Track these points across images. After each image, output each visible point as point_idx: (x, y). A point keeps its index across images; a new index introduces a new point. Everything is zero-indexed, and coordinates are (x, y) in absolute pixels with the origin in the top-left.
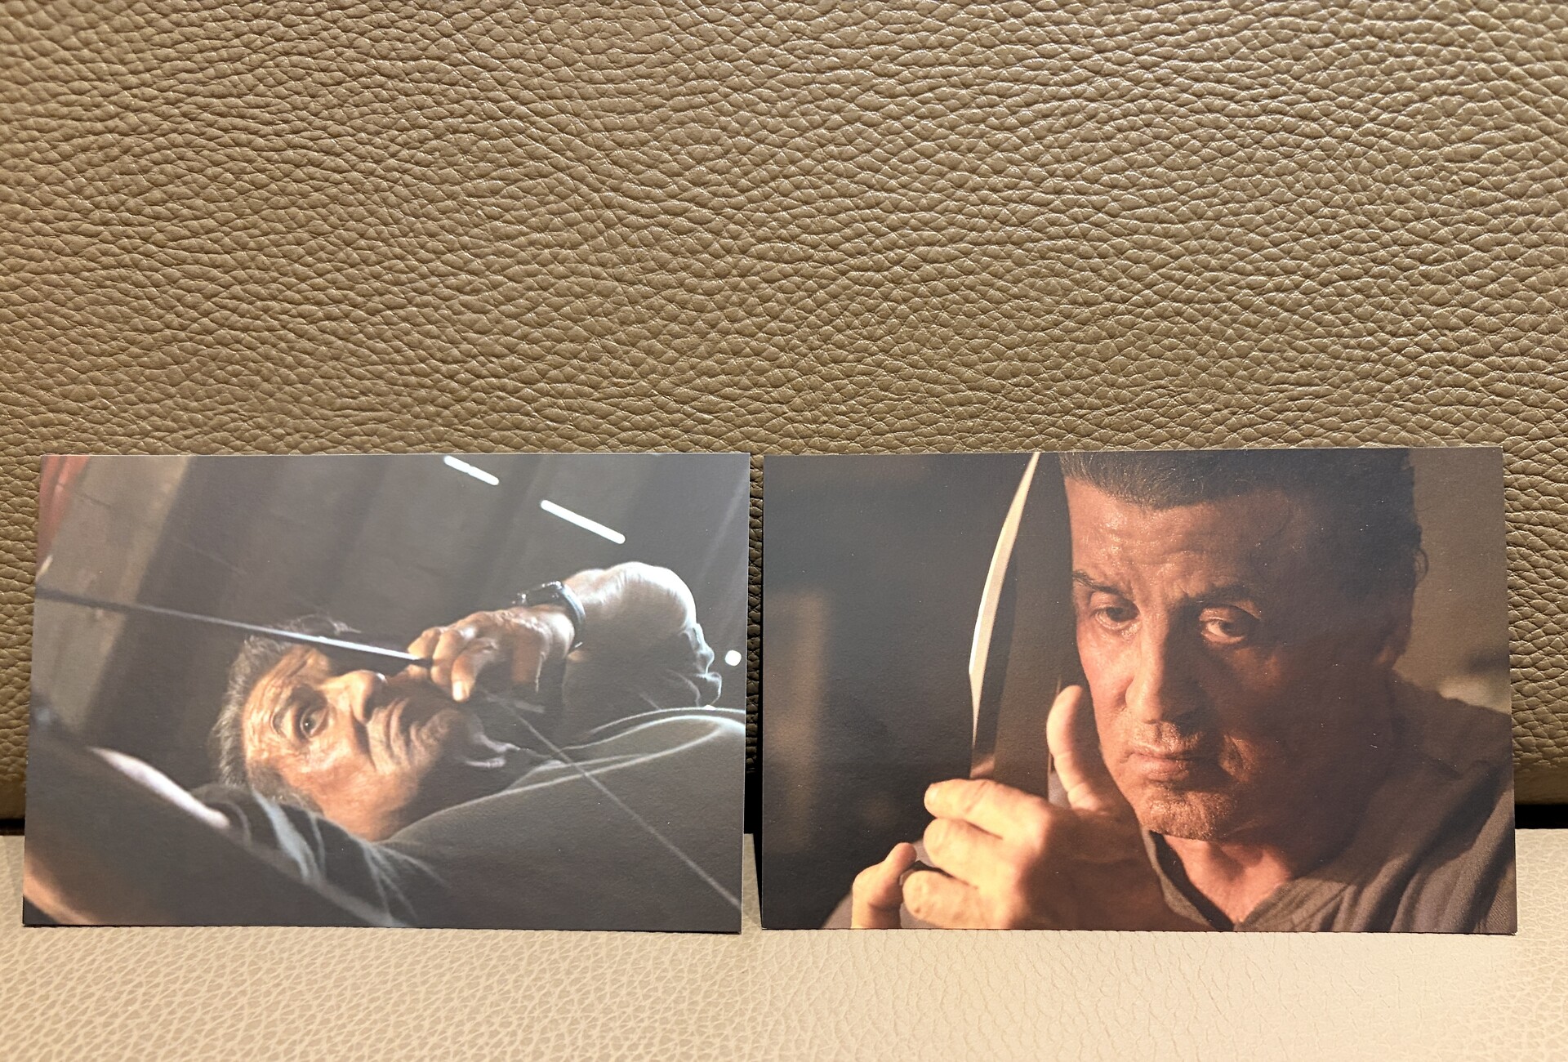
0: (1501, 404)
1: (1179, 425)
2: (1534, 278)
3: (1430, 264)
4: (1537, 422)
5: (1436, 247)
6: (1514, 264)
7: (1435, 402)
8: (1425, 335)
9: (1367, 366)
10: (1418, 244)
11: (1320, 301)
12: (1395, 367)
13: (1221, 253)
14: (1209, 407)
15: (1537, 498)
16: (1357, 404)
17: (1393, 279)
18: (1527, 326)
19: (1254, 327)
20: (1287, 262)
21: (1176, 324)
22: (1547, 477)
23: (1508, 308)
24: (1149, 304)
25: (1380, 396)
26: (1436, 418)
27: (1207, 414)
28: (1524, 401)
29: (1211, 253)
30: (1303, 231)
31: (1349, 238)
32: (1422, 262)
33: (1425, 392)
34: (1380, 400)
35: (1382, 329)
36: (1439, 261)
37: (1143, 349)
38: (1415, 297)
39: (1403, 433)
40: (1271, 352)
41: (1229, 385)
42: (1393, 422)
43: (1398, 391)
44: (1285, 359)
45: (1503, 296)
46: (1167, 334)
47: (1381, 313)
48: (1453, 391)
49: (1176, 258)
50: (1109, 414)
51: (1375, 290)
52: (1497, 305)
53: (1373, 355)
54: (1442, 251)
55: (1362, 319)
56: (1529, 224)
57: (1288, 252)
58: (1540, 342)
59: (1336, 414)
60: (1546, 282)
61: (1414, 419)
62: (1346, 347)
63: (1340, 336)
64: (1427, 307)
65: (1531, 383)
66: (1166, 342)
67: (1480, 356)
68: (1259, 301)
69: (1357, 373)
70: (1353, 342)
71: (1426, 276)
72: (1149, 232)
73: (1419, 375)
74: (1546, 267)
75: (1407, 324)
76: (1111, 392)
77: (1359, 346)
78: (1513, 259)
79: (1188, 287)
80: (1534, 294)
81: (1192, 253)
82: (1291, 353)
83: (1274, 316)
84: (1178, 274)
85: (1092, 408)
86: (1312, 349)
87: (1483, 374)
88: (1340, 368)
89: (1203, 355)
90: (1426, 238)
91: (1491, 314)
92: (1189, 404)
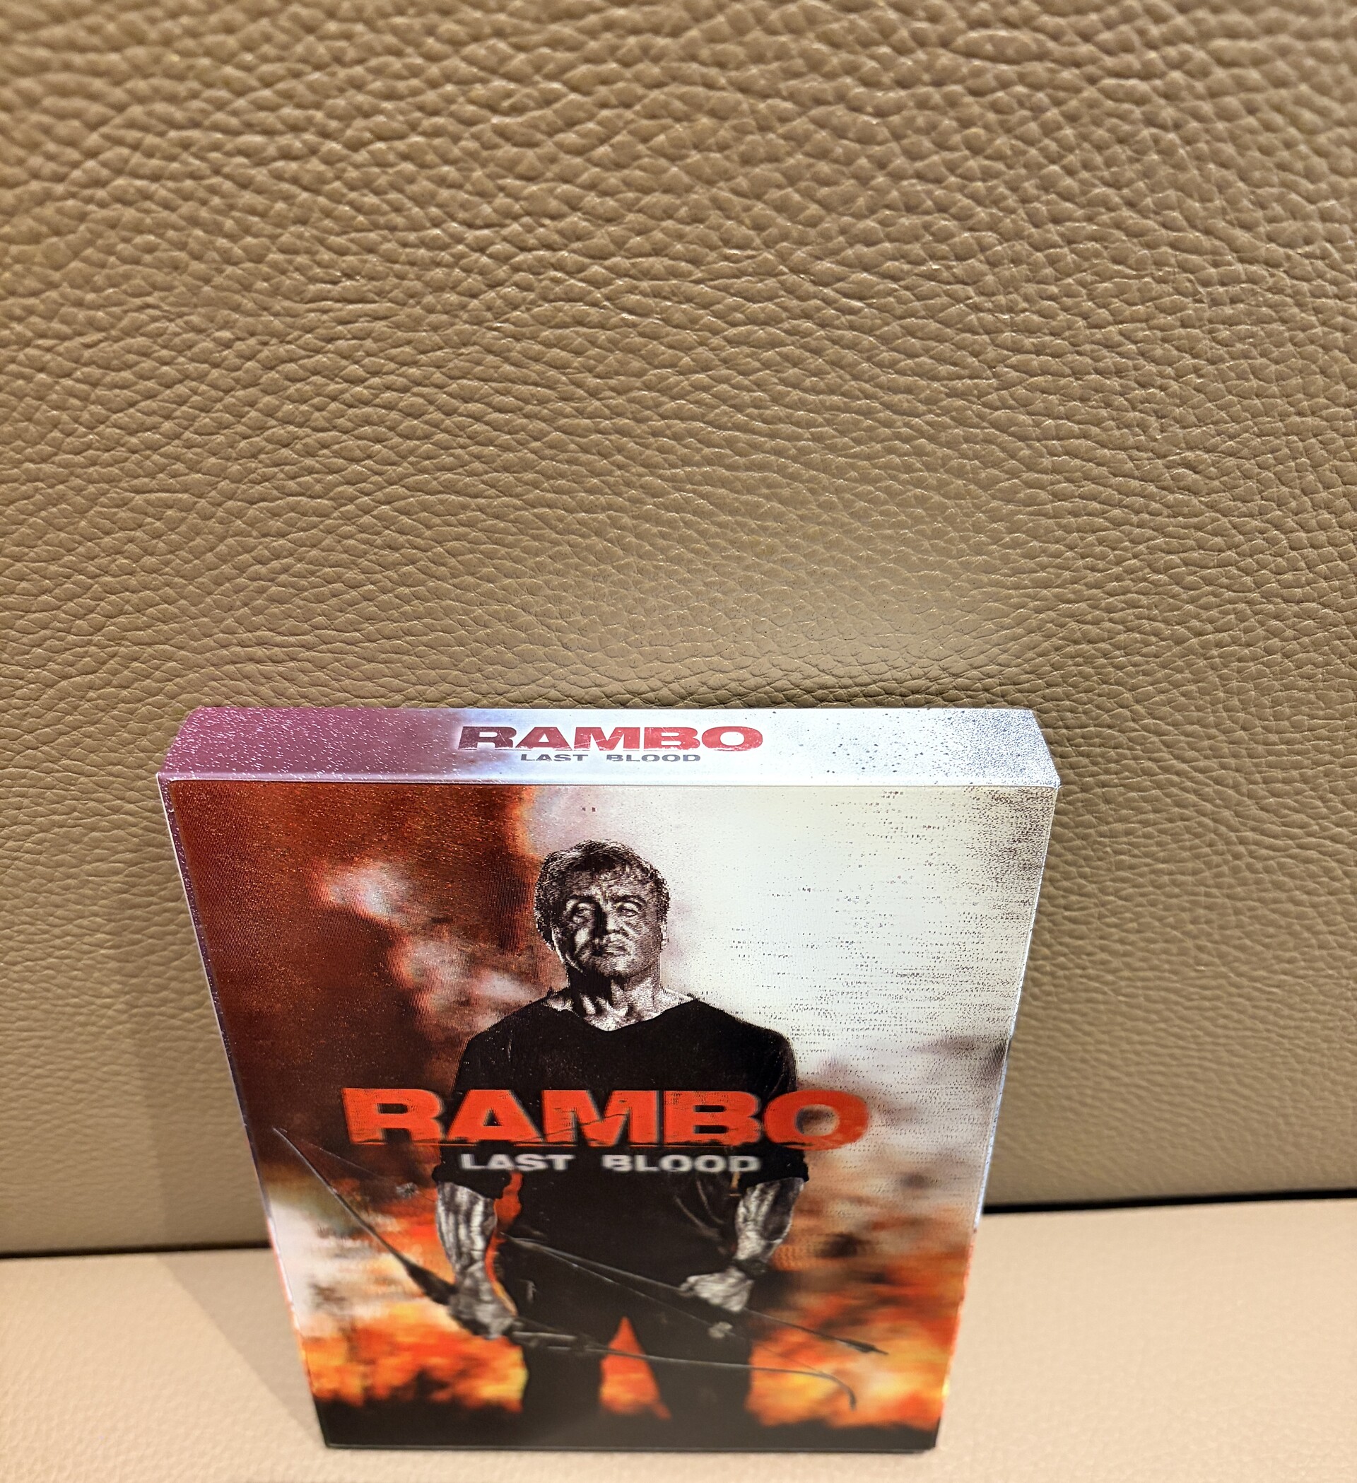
0: (634, 325)
1: (192, 360)
2: (662, 138)
3: (506, 113)
4: (687, 349)
5: (512, 86)
6: (629, 114)
7: (545, 322)
8: (515, 227)
9: (438, 273)
10: (483, 81)
11: (352, 174)
12: (481, 273)
13: (186, 99)
14: (226, 334)
15: (698, 450)
16: (435, 328)
17: (456, 139)
18: (659, 213)
19: (263, 215)
20: (288, 111)
21: (147, 212)
22: (710, 423)
23: (628, 184)
24: (99, 183)
25: (465, 316)
26: (548, 344)
27: (228, 345)
28: (667, 321)
29: (172, 99)
30: (304, 60)
31: (378, 72)
32: (494, 110)
33: (528, 310)
34: (466, 322)
35: (454, 219)
36: (516, 110)
37: (110, 251)
38: (492, 168)
39: (508, 368)
40: (296, 252)
41: (248, 304)
42: (489, 351)
43: (489, 309)
44: (319, 264)
45: (619, 166)
46: (139, 229)
47: (445, 193)
48: (567, 306)
49: (120, 108)
50: (88, 346)
51: (431, 157)
52: (613, 179)
53: (445, 256)
54: (522, 93)
55: (421, 201)
56: (645, 51)
57: (288, 96)
58: (680, 237)
59: (409, 342)
60: (679, 144)
61: (518, 346)
62: (405, 245)
63: (393, 229)
64: (509, 181)
65: (672, 295)
66: (139, 240)
67: (600, 256)
68: (260, 175)
69: (427, 284)
70: (412, 237)
71: (502, 133)
72: (67, 67)
73: (516, 285)
74: (678, 120)
75: (486, 209)
76: (82, 315)
77: (423, 243)
78: (628, 106)
79: (150, 154)
80: (663, 162)
81: (141, 100)
82: (326, 256)
83: (288, 198)
84: (133, 135)
85: (64, 338)
86: (354, 247)
87: (607, 283)
88: (402, 277)
89: (198, 258)
90: (493, 72)
91: (604, 194)
92: (199, 331)
